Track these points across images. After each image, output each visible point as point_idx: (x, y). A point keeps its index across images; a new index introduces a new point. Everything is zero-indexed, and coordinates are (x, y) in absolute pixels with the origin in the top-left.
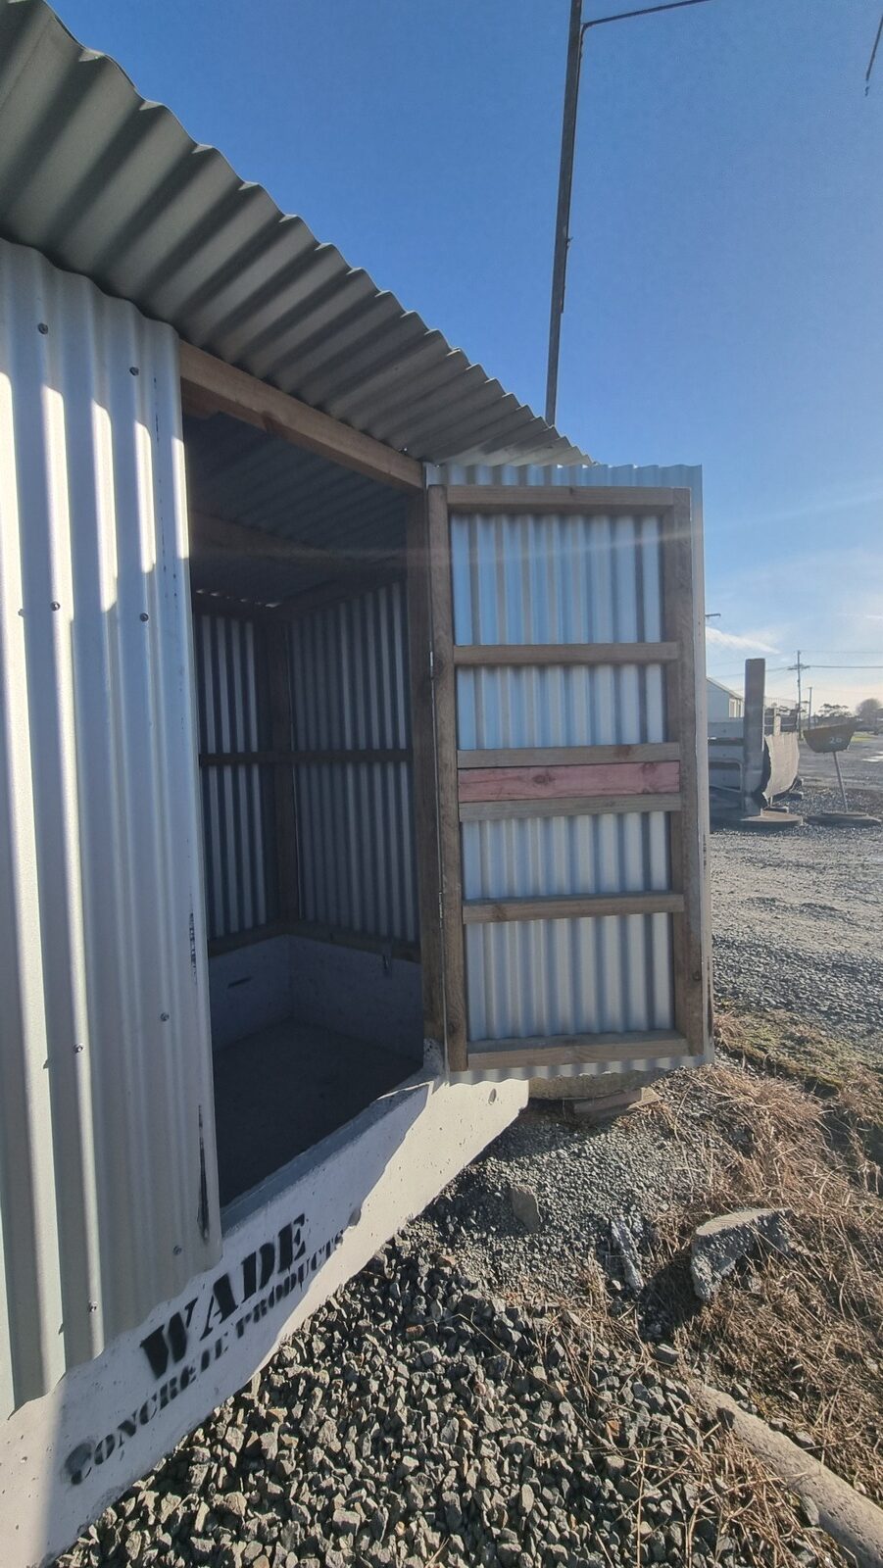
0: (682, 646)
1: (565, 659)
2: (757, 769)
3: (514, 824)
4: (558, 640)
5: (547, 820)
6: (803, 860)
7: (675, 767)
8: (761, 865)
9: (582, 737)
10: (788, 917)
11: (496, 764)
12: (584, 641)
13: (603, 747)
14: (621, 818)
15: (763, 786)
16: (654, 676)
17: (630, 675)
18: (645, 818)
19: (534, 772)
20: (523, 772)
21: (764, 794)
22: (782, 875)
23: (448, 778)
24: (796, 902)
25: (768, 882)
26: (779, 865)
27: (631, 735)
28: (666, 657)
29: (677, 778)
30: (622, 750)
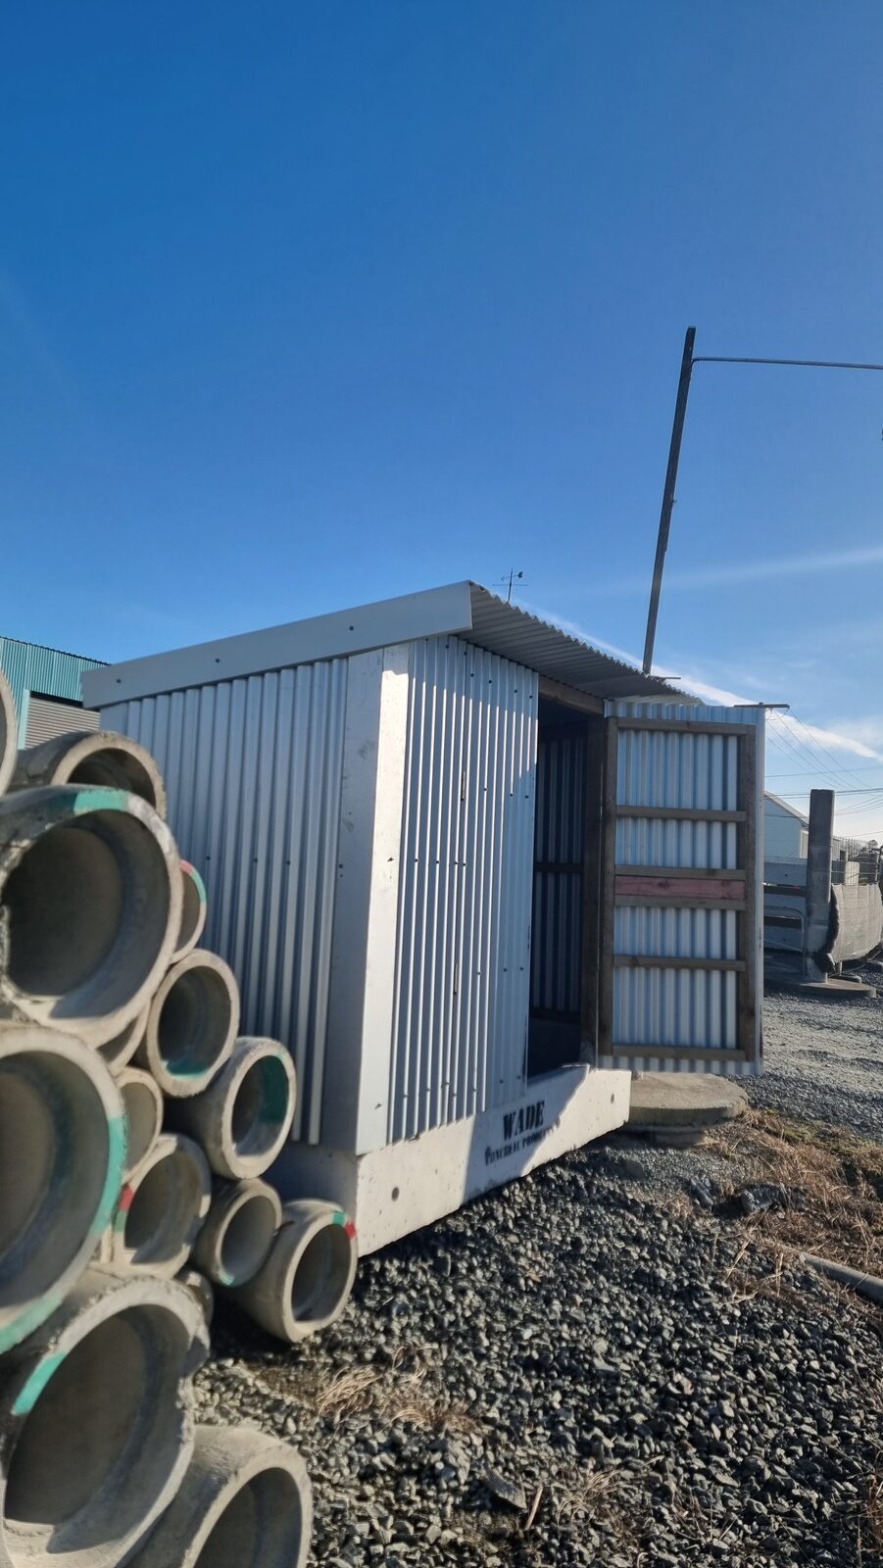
0: (748, 814)
1: (679, 816)
2: (821, 923)
3: (644, 910)
4: (675, 805)
5: (663, 909)
6: (866, 1027)
7: (742, 884)
8: (818, 1026)
9: (686, 862)
10: (838, 1067)
11: (638, 874)
12: (690, 807)
13: (699, 869)
14: (708, 912)
15: (828, 945)
16: (732, 830)
17: (717, 828)
18: (723, 913)
19: (658, 881)
20: (653, 880)
21: (830, 955)
22: (839, 1036)
23: (609, 880)
24: (849, 1057)
25: (822, 1040)
26: (837, 1028)
27: (716, 863)
28: (739, 820)
29: (742, 891)
30: (711, 872)
